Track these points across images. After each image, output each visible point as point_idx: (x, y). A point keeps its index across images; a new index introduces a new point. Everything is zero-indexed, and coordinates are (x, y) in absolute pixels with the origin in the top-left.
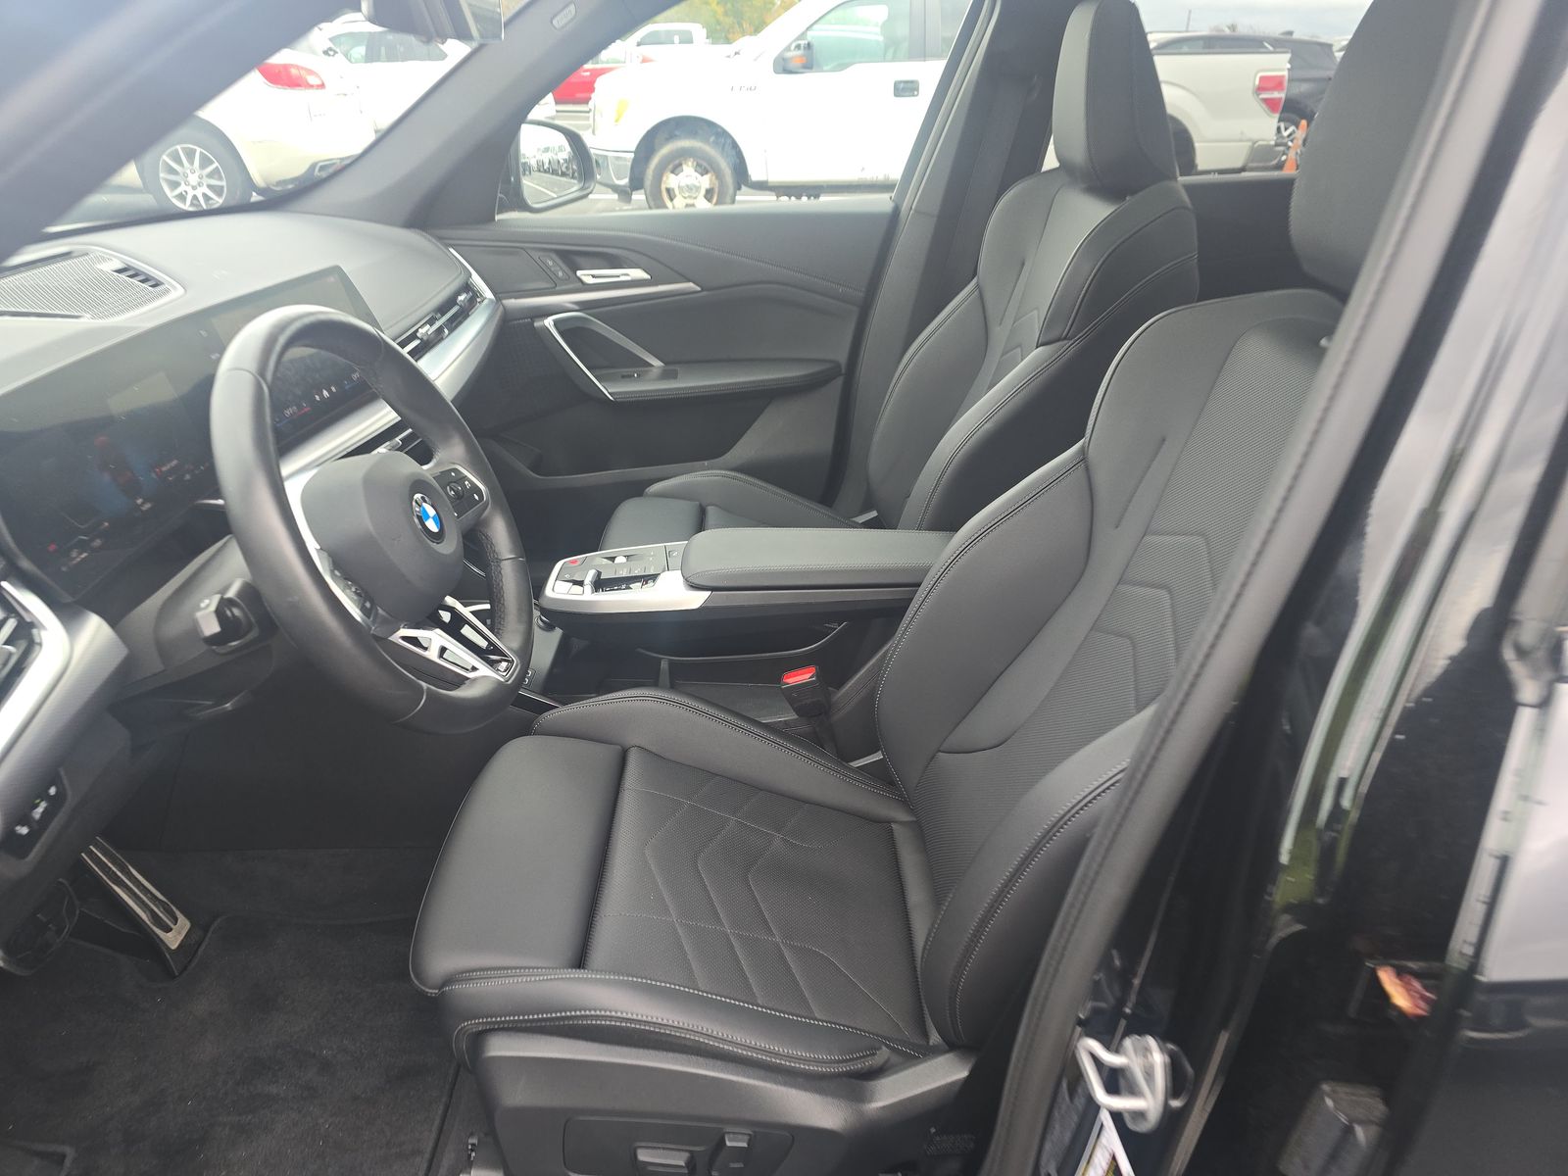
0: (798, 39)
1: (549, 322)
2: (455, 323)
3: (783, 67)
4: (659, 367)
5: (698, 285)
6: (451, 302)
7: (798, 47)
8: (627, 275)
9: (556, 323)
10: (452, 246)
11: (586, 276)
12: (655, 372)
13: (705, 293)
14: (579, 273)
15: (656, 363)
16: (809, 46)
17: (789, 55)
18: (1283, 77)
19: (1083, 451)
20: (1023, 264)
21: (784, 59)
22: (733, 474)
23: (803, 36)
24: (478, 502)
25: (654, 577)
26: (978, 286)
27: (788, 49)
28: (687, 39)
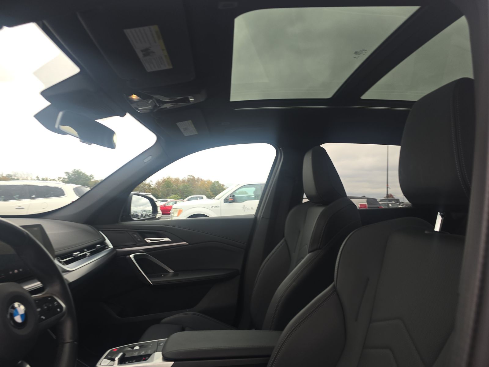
0: (231, 194)
1: (132, 256)
2: (93, 254)
3: (226, 201)
4: (172, 273)
5: (188, 243)
6: (93, 246)
7: (231, 196)
8: (163, 239)
9: (135, 257)
10: (101, 231)
11: (148, 240)
12: (170, 274)
13: (190, 245)
14: (145, 239)
15: (171, 271)
16: (234, 196)
17: (228, 198)
18: (366, 204)
19: (334, 287)
20: (300, 232)
21: (227, 199)
22: (199, 314)
23: (232, 194)
24: (59, 312)
25: (149, 356)
26: (285, 240)
27: (228, 197)
28: (202, 198)
